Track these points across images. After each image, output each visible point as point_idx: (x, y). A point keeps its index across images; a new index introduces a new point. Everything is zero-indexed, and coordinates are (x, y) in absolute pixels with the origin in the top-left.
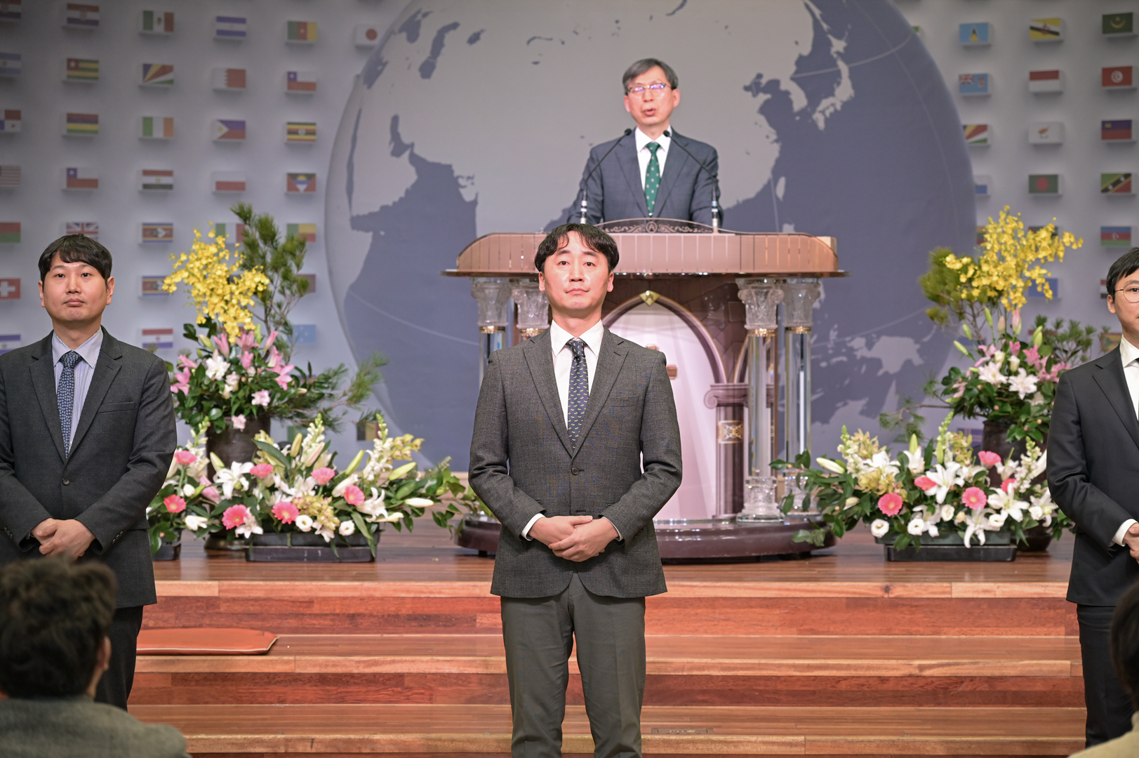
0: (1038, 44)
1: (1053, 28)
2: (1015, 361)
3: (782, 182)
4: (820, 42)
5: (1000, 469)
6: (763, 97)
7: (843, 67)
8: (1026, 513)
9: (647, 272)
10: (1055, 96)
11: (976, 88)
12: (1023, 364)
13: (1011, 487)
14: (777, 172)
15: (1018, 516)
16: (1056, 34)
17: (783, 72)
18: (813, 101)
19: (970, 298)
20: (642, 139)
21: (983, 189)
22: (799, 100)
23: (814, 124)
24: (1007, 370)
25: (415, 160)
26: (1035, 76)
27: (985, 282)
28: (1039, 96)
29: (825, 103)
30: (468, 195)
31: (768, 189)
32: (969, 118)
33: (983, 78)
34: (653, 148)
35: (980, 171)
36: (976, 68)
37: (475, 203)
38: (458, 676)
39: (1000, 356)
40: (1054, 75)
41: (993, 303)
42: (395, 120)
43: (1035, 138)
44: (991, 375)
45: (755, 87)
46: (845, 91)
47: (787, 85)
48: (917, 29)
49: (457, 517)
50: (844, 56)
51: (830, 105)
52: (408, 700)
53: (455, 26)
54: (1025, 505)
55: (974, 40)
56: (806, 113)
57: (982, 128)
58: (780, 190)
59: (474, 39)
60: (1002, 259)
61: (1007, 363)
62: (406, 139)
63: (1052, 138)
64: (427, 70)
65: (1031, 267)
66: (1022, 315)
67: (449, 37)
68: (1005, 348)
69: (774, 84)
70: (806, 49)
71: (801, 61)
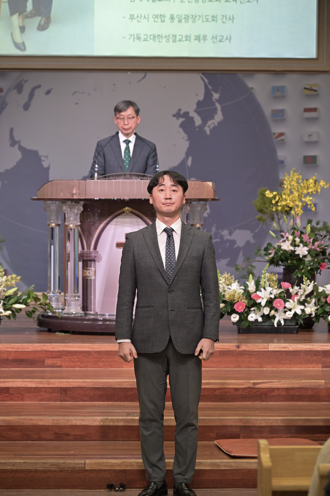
0: (308, 96)
1: (314, 88)
2: (298, 240)
3: (190, 159)
4: (208, 95)
5: (291, 290)
6: (181, 120)
7: (218, 106)
8: (303, 311)
9: (127, 198)
10: (315, 119)
11: (279, 116)
12: (301, 242)
13: (296, 299)
14: (188, 154)
15: (299, 312)
16: (316, 91)
17: (191, 108)
18: (205, 121)
19: (277, 211)
20: (122, 138)
21: (282, 162)
22: (198, 121)
23: (205, 132)
24: (294, 244)
25: (21, 148)
26: (307, 110)
27: (284, 203)
28: (308, 120)
29: (210, 122)
30: (45, 164)
31: (184, 162)
32: (276, 129)
33: (282, 111)
34: (127, 142)
35: (281, 154)
36: (279, 106)
37: (48, 168)
38: (36, 388)
39: (291, 238)
40: (315, 110)
41: (288, 213)
42: (12, 130)
43: (306, 139)
44: (286, 246)
45: (178, 115)
46: (219, 117)
47: (192, 114)
48: (252, 88)
49: (37, 313)
50: (220, 101)
51: (212, 123)
52: (11, 400)
53: (39, 86)
54: (302, 307)
55: (278, 94)
56: (201, 127)
57: (282, 134)
58: (189, 162)
59: (48, 92)
60: (292, 193)
61: (294, 241)
62: (17, 138)
63: (314, 139)
64: (26, 107)
65: (305, 196)
66: (301, 219)
67: (37, 92)
68: (293, 234)
69: (186, 114)
70: (201, 98)
71: (199, 104)
